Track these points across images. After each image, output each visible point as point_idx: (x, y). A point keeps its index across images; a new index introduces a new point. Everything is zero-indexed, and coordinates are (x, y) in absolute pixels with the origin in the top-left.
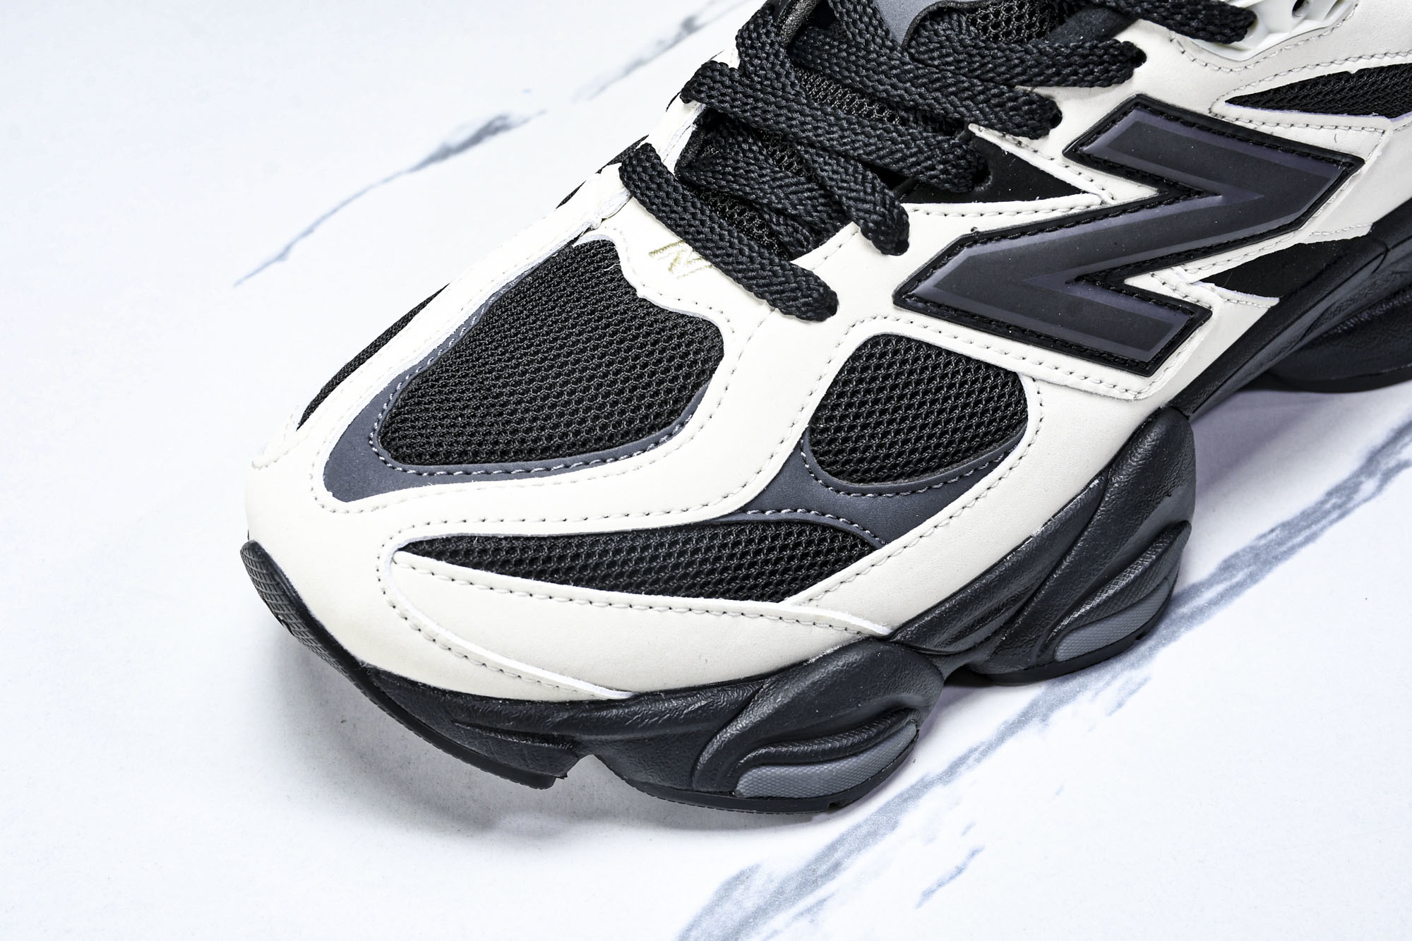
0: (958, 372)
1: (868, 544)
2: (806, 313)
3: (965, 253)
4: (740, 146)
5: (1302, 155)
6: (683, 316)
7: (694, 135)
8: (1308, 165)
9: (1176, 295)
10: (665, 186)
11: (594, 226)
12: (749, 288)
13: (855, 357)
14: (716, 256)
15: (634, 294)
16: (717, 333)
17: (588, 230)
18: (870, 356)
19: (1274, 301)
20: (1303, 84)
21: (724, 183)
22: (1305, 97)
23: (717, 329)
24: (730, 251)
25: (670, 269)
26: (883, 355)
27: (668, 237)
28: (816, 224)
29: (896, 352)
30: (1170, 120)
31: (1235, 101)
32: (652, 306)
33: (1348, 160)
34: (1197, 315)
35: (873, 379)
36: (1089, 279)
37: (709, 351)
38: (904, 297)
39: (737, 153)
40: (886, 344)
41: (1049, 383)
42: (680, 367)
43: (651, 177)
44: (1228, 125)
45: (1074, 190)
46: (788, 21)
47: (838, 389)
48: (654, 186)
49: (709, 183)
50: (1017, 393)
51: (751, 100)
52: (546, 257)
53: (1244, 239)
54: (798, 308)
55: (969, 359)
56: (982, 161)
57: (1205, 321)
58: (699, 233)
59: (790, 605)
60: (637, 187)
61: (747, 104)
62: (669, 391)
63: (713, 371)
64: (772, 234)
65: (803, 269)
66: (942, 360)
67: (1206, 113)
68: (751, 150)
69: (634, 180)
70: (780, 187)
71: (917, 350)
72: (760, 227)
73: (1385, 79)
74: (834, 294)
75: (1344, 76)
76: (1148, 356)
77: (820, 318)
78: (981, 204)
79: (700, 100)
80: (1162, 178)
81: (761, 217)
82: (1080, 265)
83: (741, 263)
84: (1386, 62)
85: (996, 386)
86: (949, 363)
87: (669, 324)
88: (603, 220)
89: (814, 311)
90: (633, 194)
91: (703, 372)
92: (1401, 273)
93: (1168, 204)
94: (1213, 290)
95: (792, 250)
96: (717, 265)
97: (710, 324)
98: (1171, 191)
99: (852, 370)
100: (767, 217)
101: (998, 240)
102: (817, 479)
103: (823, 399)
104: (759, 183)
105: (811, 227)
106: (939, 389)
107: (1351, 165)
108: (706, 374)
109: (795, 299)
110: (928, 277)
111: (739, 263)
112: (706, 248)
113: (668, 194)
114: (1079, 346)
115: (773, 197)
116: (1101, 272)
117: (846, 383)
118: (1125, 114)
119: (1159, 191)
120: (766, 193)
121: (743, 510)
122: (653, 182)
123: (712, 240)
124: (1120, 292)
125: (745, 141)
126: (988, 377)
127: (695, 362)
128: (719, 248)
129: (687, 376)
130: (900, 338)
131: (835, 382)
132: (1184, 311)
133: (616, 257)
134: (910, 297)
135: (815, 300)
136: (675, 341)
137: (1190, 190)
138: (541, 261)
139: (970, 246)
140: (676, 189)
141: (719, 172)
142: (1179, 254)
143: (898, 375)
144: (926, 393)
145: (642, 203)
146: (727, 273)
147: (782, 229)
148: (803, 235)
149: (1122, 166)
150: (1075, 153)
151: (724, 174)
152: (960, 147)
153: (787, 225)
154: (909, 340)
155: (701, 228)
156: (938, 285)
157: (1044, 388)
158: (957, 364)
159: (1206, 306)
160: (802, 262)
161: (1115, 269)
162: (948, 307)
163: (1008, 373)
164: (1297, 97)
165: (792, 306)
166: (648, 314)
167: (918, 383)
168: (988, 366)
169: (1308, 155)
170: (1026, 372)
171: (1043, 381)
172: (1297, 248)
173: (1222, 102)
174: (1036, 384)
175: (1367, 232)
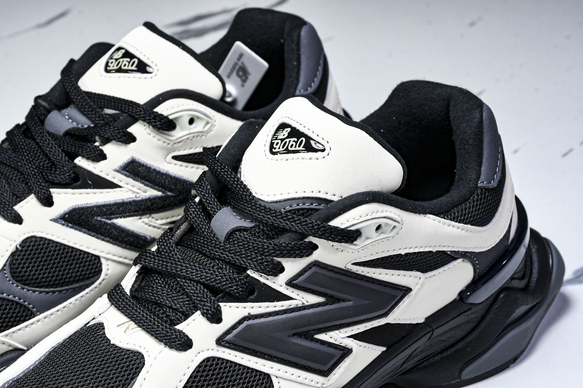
0: (244, 373)
2: (178, 348)
3: (246, 323)
4: (155, 281)
5: (385, 286)
6: (129, 350)
7: (137, 277)
8: (388, 290)
9: (336, 343)
10: (125, 300)
11: (96, 317)
12: (156, 338)
13: (199, 366)
14: (144, 326)
15: (110, 342)
16: (143, 357)
17: (93, 319)
18: (206, 366)
19: (384, 349)
20: (383, 258)
21: (148, 296)
22: (384, 263)
23: (143, 355)
24: (150, 323)
25: (125, 332)
26: (212, 365)
27: (125, 319)
28: (184, 312)
29: (217, 364)
30: (329, 271)
31: (355, 264)
32: (117, 347)
33: (405, 289)
34: (346, 352)
35: (207, 375)
36: (299, 335)
37: (138, 364)
38: (220, 341)
39: (154, 284)
40: (213, 361)
41: (283, 379)
42: (126, 371)
43: (120, 297)
44: (353, 273)
45: (292, 299)
46: (177, 233)
47: (192, 380)
48: (121, 300)
49: (142, 296)
50: (269, 382)
51: (161, 262)
52: (75, 331)
53: (364, 320)
54: (176, 346)
55: (248, 368)
56: (253, 286)
57: (350, 354)
58: (137, 317)
60: (114, 301)
61: (160, 264)
62: (121, 381)
63: (139, 373)
64: (167, 316)
65: (179, 330)
66: (237, 368)
67: (344, 268)
68: (159, 283)
69: (113, 298)
70: (170, 298)
71: (226, 363)
72: (162, 314)
73: (417, 257)
74: (191, 340)
75: (399, 255)
76: (326, 368)
77: (185, 350)
78: (252, 303)
79: (140, 264)
80: (327, 294)
81: (163, 310)
82: (294, 329)
83: (154, 328)
84: (417, 250)
85: (260, 379)
86: (240, 369)
87: (123, 354)
88: (100, 315)
89: (182, 347)
90: (112, 304)
91: (136, 373)
92: (444, 341)
93: (330, 305)
94: (352, 341)
95: (175, 322)
96: (144, 329)
97: (140, 353)
98: (331, 299)
99: (198, 372)
100: (165, 309)
101: (259, 318)
103: (186, 384)
104: (162, 296)
105: (183, 313)
106: (235, 380)
107: (406, 291)
108: (136, 374)
109: (175, 342)
110: (230, 333)
111: (153, 328)
112: (140, 323)
113: (126, 303)
114: (296, 363)
115: (167, 302)
116: (304, 332)
117: (195, 377)
118: (310, 268)
119: (327, 299)
120: (164, 300)
122: (121, 299)
123: (143, 320)
124: (312, 340)
125: (157, 279)
126: (257, 375)
127: (132, 369)
128: (145, 323)
129: (129, 375)
130: (219, 359)
131: (191, 377)
132: (341, 350)
133: (104, 329)
134: (223, 341)
135: (183, 342)
136: (125, 360)
137: (339, 299)
138: (73, 333)
139: (247, 321)
140: (130, 301)
141: (146, 292)
142: (336, 325)
143: (218, 374)
144: (230, 381)
145: (116, 307)
146: (148, 332)
147: (171, 314)
148: (179, 316)
149: (310, 289)
151: (148, 293)
152: (243, 280)
153: (173, 312)
154: (223, 359)
155: (138, 315)
156: (234, 336)
157: (281, 381)
158: (243, 370)
159: (350, 348)
160: (178, 327)
161: (310, 331)
162: (239, 346)
163: (265, 374)
164: (381, 263)
165: (173, 345)
166: (115, 350)
167: (227, 377)
168: (257, 371)
169: (388, 286)
170: (273, 374)
171: (281, 378)
172: (388, 324)
173: (350, 264)
174: (278, 379)
175: (423, 321)
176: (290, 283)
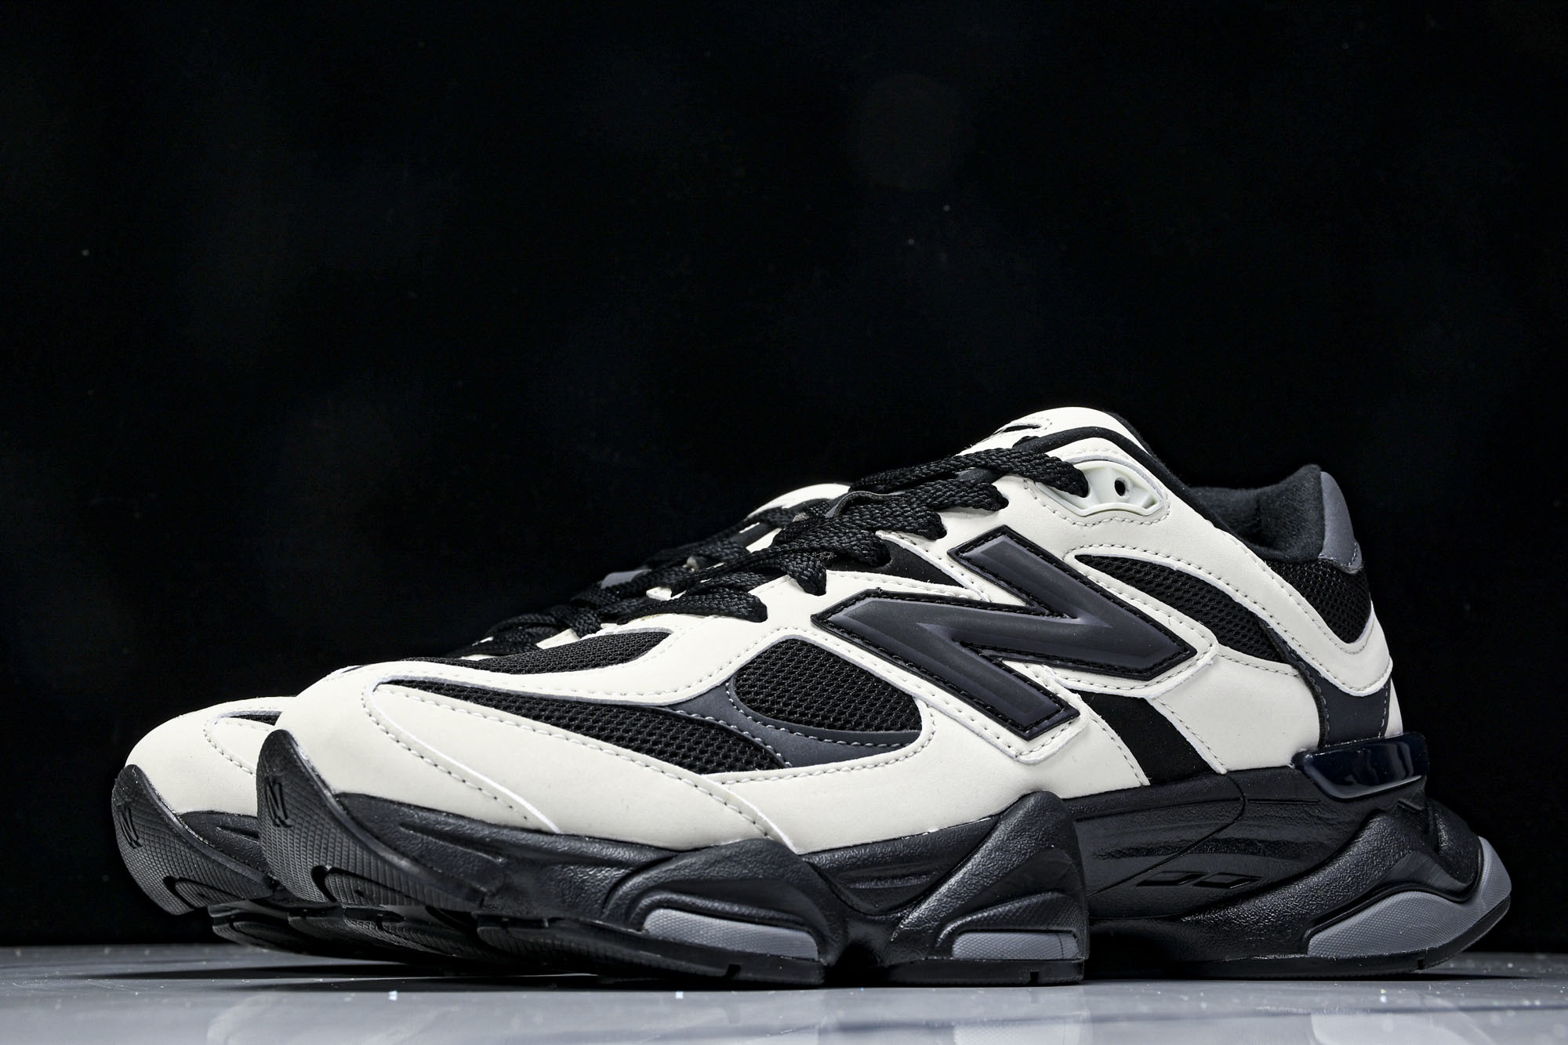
0: (861, 677)
1: (780, 763)
3: (869, 601)
13: (776, 646)
18: (789, 648)
19: (1147, 781)
26: (800, 649)
30: (1032, 552)
31: (1081, 558)
33: (1184, 644)
34: (1067, 712)
35: (790, 660)
36: (974, 648)
38: (820, 620)
40: (803, 645)
41: (941, 711)
44: (1084, 578)
45: (958, 584)
47: (761, 660)
50: (911, 707)
55: (872, 675)
57: (1075, 718)
59: (710, 779)
66: (848, 667)
67: (1061, 558)
71: (828, 655)
73: (1204, 597)
74: (766, 608)
77: (752, 620)
78: (885, 575)
80: (1029, 595)
84: (1200, 575)
85: (893, 696)
86: (854, 670)
89: (747, 614)
94: (1079, 701)
98: (1036, 605)
99: (773, 652)
101: (897, 599)
102: (740, 709)
106: (844, 681)
107: (1187, 650)
110: (840, 612)
117: (767, 658)
118: (994, 536)
119: (1026, 602)
121: (674, 706)
124: (999, 666)
126: (887, 688)
130: (815, 646)
131: (759, 657)
132: (1057, 703)
134: (826, 622)
135: (755, 611)
137: (1053, 610)
139: (871, 597)
143: (810, 663)
149: (996, 577)
154: (823, 650)
157: (935, 713)
158: (860, 673)
163: (903, 693)
164: (1132, 577)
167: (826, 672)
168: (888, 684)
170: (921, 697)
171: (936, 709)
172: (1144, 701)
173: (1072, 555)
174: (930, 710)
175: (1223, 771)
176: (956, 554)
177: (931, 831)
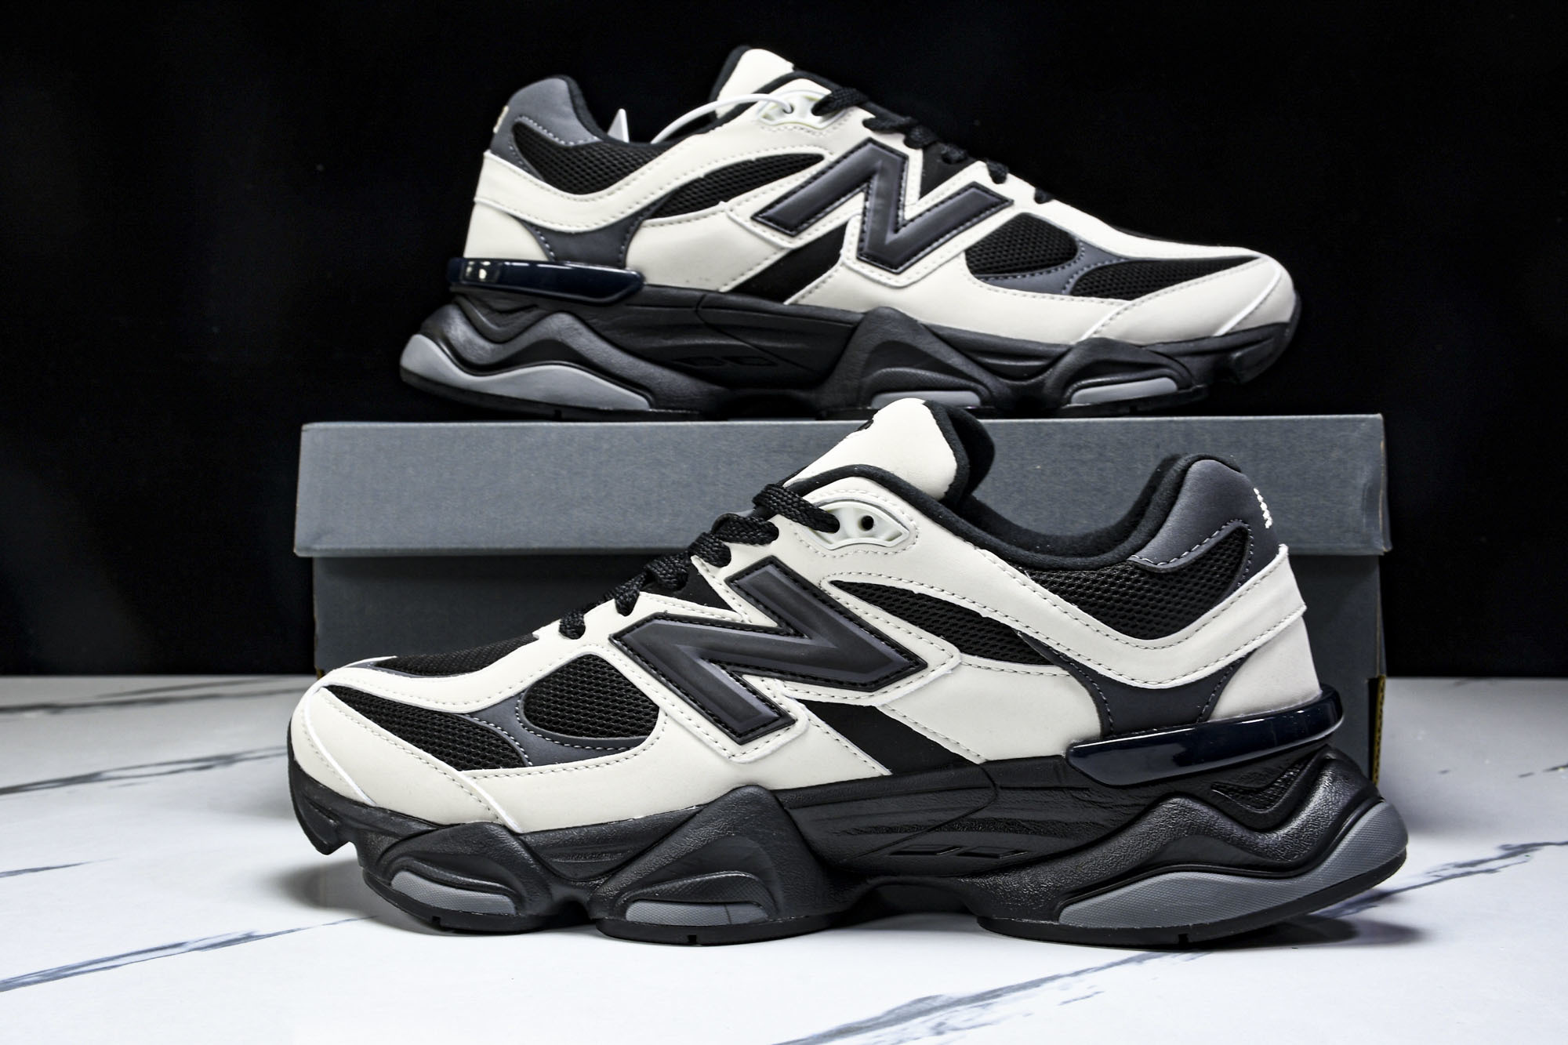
0: (623, 689)
1: (523, 762)
2: (567, 634)
3: (654, 622)
5: (878, 638)
9: (773, 699)
13: (575, 660)
18: (583, 663)
19: (886, 772)
20: (878, 587)
22: (881, 598)
26: (588, 664)
29: (596, 666)
30: (791, 579)
31: (835, 583)
33: (916, 659)
34: (784, 720)
35: (576, 674)
36: (721, 665)
38: (618, 638)
40: (595, 661)
41: (675, 720)
44: (827, 596)
45: (729, 608)
47: (557, 673)
50: (652, 716)
53: (828, 680)
55: (634, 687)
56: (688, 576)
57: (789, 727)
59: (464, 775)
67: (816, 584)
71: (609, 670)
73: (947, 612)
74: (585, 628)
75: (908, 592)
76: (740, 728)
77: (572, 636)
78: (676, 600)
80: (781, 616)
82: (711, 648)
84: (942, 596)
86: (622, 682)
89: (572, 632)
93: (781, 635)
94: (802, 709)
98: (785, 626)
99: (569, 667)
101: (676, 621)
102: (518, 716)
106: (609, 693)
107: (918, 664)
109: (571, 629)
110: (630, 630)
117: (562, 671)
118: (763, 565)
119: (778, 625)
121: (472, 714)
124: (738, 680)
126: (639, 699)
130: (604, 660)
132: (776, 713)
134: (620, 640)
135: (574, 627)
139: (658, 619)
142: (780, 671)
143: (590, 677)
144: (601, 692)
149: (758, 601)
150: (730, 581)
154: (608, 663)
156: (636, 637)
157: (669, 721)
159: (794, 716)
161: (740, 665)
163: (652, 704)
164: (874, 595)
167: (598, 685)
168: (642, 694)
169: (884, 640)
170: (665, 708)
171: (671, 718)
172: (872, 709)
173: (827, 581)
174: (666, 717)
175: (977, 761)
177: (635, 818)
